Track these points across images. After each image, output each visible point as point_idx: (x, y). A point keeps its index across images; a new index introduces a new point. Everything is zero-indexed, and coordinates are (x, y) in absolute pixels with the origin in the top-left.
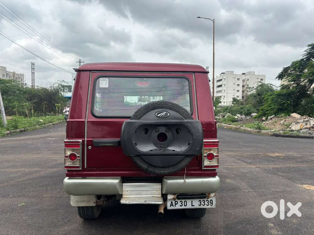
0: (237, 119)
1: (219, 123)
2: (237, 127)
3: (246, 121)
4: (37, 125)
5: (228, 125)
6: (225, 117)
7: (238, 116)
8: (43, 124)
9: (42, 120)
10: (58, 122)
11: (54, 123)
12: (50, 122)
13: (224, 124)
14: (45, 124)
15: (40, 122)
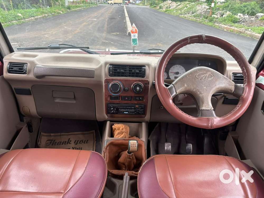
0: (239, 19)
1: (218, 23)
2: (241, 30)
3: (251, 23)
4: (14, 20)
5: (228, 27)
6: (224, 16)
7: (240, 16)
8: (22, 19)
9: (20, 15)
10: (41, 16)
11: (36, 17)
12: (32, 17)
13: (223, 26)
14: (24, 18)
15: (18, 16)
